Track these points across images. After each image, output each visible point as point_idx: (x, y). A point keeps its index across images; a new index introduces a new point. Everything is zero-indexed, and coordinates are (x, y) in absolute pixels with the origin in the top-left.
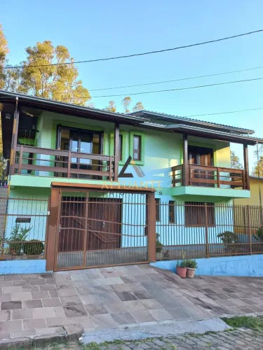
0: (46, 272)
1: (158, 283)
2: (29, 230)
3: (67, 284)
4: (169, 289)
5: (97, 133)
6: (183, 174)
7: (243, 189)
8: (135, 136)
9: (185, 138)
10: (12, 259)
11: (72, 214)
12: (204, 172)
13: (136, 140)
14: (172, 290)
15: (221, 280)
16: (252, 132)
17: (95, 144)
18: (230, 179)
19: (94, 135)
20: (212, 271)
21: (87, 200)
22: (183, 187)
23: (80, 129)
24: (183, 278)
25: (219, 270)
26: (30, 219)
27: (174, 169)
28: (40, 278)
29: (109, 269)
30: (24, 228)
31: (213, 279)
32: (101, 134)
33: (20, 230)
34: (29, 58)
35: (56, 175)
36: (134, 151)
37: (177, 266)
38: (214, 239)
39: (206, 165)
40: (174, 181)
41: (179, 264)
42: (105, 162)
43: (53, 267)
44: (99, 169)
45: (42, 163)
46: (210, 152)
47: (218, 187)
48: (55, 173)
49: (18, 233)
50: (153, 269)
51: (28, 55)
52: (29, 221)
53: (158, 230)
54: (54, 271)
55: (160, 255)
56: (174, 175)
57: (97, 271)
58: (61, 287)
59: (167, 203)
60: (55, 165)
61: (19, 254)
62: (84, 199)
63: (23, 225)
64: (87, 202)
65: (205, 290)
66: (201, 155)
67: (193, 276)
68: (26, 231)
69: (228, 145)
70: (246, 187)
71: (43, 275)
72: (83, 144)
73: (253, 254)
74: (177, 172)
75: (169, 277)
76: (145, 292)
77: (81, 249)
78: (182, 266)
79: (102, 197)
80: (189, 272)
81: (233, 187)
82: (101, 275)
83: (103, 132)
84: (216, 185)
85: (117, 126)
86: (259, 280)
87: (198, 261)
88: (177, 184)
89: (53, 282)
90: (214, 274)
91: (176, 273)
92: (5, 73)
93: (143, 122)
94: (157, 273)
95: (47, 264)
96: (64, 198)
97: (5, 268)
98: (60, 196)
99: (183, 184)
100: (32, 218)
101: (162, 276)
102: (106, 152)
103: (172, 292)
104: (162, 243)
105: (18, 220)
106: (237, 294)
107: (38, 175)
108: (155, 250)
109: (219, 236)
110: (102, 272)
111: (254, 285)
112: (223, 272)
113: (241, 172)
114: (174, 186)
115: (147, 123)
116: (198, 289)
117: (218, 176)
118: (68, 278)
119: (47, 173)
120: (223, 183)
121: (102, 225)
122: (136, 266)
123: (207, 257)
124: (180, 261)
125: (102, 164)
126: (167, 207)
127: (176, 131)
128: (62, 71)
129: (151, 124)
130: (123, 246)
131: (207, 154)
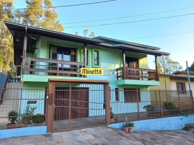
0: (46, 133)
1: (115, 137)
2: (36, 108)
3: (61, 141)
4: (121, 140)
5: (73, 49)
6: (123, 72)
7: (156, 80)
8: (95, 51)
9: (124, 52)
10: (25, 127)
11: (59, 98)
12: (134, 72)
13: (96, 53)
14: (123, 141)
15: (148, 133)
16: (159, 49)
17: (72, 56)
18: (148, 75)
19: (71, 51)
20: (142, 128)
21: (70, 89)
22: (123, 80)
23: (63, 47)
24: (127, 133)
25: (146, 127)
26: (36, 102)
27: (117, 70)
28: (44, 137)
29: (84, 130)
30: (32, 107)
31: (143, 133)
32: (75, 50)
33: (30, 108)
34: (27, 6)
35: (50, 74)
36: (95, 60)
37: (123, 126)
38: (142, 110)
39: (135, 67)
40: (118, 77)
41: (124, 125)
42: (78, 66)
43: (51, 130)
44: (75, 70)
45: (41, 67)
46: (137, 60)
47: (142, 79)
48: (49, 73)
49: (29, 110)
50: (109, 129)
51: (27, 5)
52: (35, 102)
53: (112, 105)
54: (52, 133)
55: (113, 120)
56: (117, 74)
57: (77, 132)
58: (58, 142)
59: (115, 90)
60: (49, 69)
61: (30, 123)
62: (68, 88)
63: (32, 105)
64: (70, 90)
65: (141, 140)
66: (132, 62)
67: (132, 132)
68: (34, 109)
69: (146, 56)
70: (157, 80)
71: (45, 136)
72: (65, 56)
73: (163, 117)
74: (119, 72)
75: (120, 133)
76: (108, 143)
77: (68, 118)
78: (126, 126)
79: (77, 87)
80: (130, 129)
81: (149, 79)
82: (80, 134)
83: (77, 49)
84: (141, 79)
85: (85, 45)
86: (168, 132)
87: (134, 122)
88: (119, 79)
89: (52, 140)
90: (143, 130)
91: (123, 130)
92: (13, 15)
93: (100, 43)
94: (113, 131)
95: (47, 129)
96: (56, 88)
97: (21, 132)
98: (54, 87)
99: (123, 79)
100: (38, 101)
101: (116, 133)
102: (79, 60)
103: (123, 142)
104: (114, 113)
105: (29, 102)
106: (159, 141)
107: (38, 75)
108: (110, 117)
109: (144, 108)
110: (80, 132)
111: (166, 135)
112: (148, 129)
113: (154, 71)
114: (118, 79)
115: (102, 44)
116: (137, 139)
117: (142, 73)
118: (61, 137)
119: (44, 73)
120: (145, 77)
121: (77, 103)
122: (100, 127)
123: (139, 120)
124: (124, 123)
125: (77, 67)
126: (115, 92)
127: (119, 48)
128: (48, 14)
129: (105, 44)
130: (90, 115)
131: (135, 61)
